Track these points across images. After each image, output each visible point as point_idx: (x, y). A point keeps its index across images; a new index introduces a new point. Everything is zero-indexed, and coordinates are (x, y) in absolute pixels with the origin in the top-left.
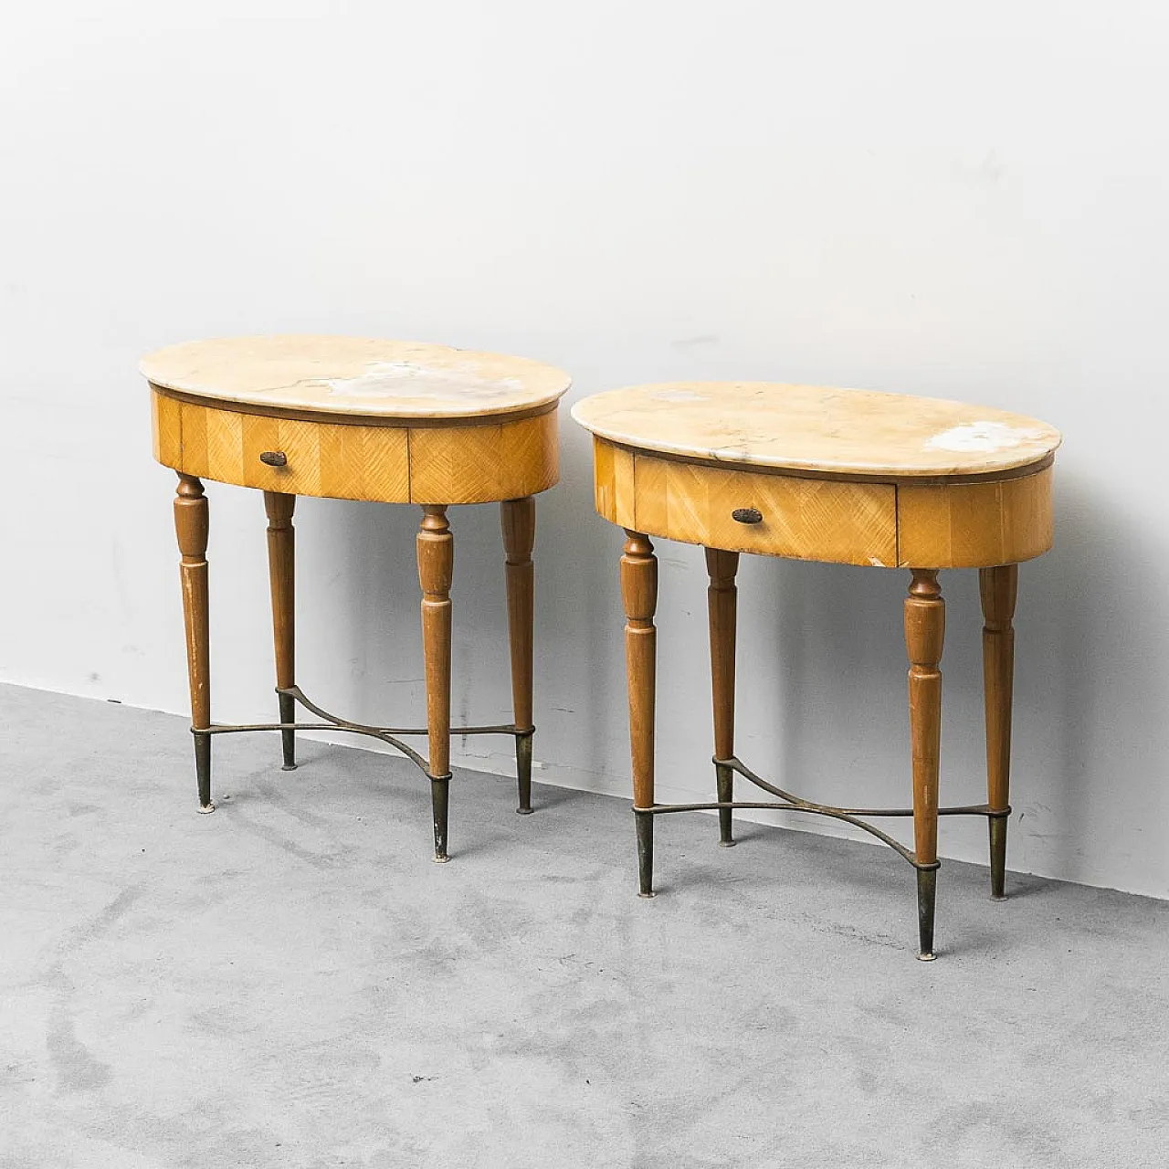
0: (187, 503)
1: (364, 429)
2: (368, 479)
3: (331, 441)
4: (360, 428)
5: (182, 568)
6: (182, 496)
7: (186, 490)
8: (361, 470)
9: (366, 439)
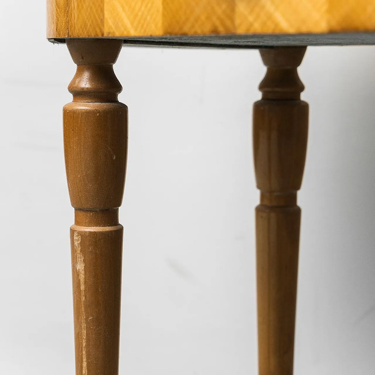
5: (72, 231)
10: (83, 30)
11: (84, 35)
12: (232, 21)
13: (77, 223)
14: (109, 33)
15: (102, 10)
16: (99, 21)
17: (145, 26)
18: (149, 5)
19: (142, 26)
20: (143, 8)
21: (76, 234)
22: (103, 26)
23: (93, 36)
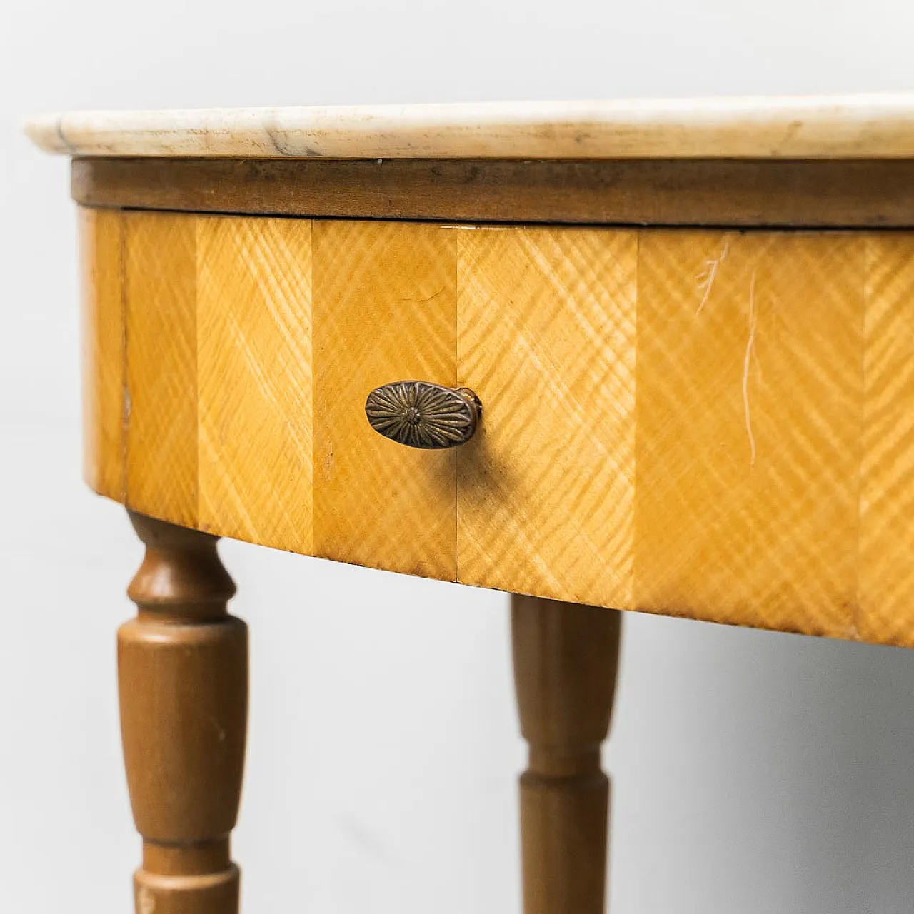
0: (161, 635)
1: (872, 251)
2: (879, 527)
3: (697, 320)
4: (851, 244)
5: (137, 886)
6: (150, 609)
7: (162, 585)
8: (841, 474)
9: (883, 304)
10: (155, 504)
11: (159, 515)
12: (453, 560)
13: (149, 866)
14: (209, 526)
15: (194, 478)
16: (189, 498)
17: (279, 530)
18: (288, 493)
19: (275, 530)
20: (275, 495)
21: (143, 893)
22: (197, 509)
23: (176, 520)
